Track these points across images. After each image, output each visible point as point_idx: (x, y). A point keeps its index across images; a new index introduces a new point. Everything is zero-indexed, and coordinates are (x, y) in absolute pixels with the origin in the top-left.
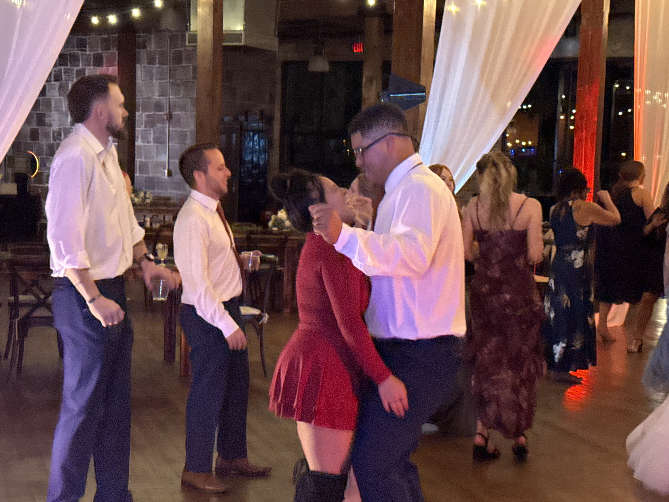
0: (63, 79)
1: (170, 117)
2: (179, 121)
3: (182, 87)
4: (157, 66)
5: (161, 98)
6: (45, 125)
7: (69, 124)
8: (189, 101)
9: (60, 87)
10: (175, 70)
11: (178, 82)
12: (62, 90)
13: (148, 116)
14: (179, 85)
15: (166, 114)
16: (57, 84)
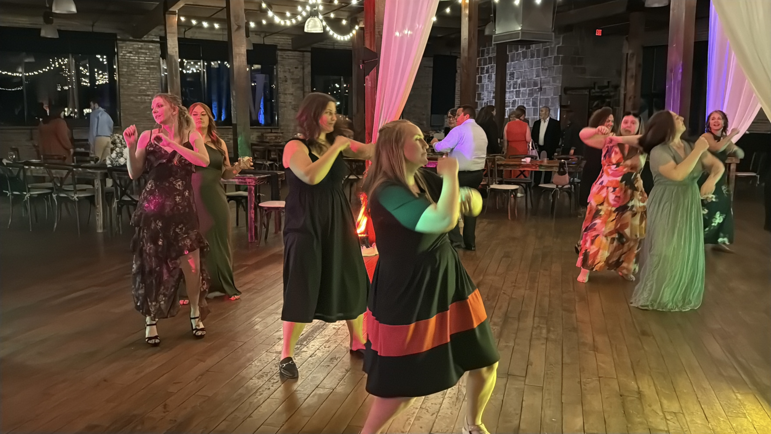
0: (490, 72)
1: (541, 89)
2: (545, 92)
3: (548, 71)
4: (535, 59)
5: (537, 78)
6: (480, 100)
7: (492, 98)
8: (551, 79)
9: (488, 76)
10: (545, 60)
11: (546, 67)
12: (490, 79)
13: (529, 90)
14: (546, 69)
15: (538, 88)
16: (487, 75)
